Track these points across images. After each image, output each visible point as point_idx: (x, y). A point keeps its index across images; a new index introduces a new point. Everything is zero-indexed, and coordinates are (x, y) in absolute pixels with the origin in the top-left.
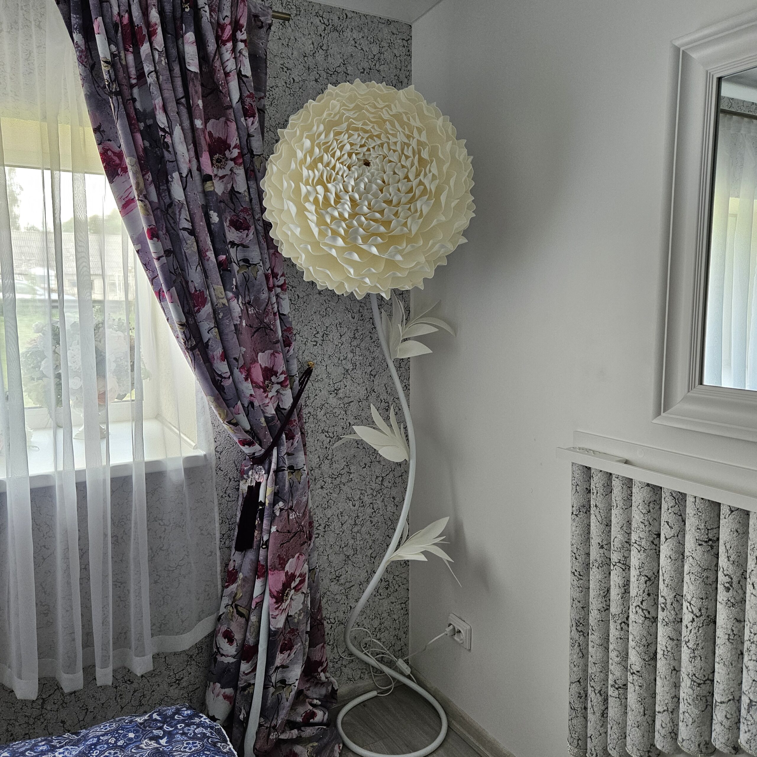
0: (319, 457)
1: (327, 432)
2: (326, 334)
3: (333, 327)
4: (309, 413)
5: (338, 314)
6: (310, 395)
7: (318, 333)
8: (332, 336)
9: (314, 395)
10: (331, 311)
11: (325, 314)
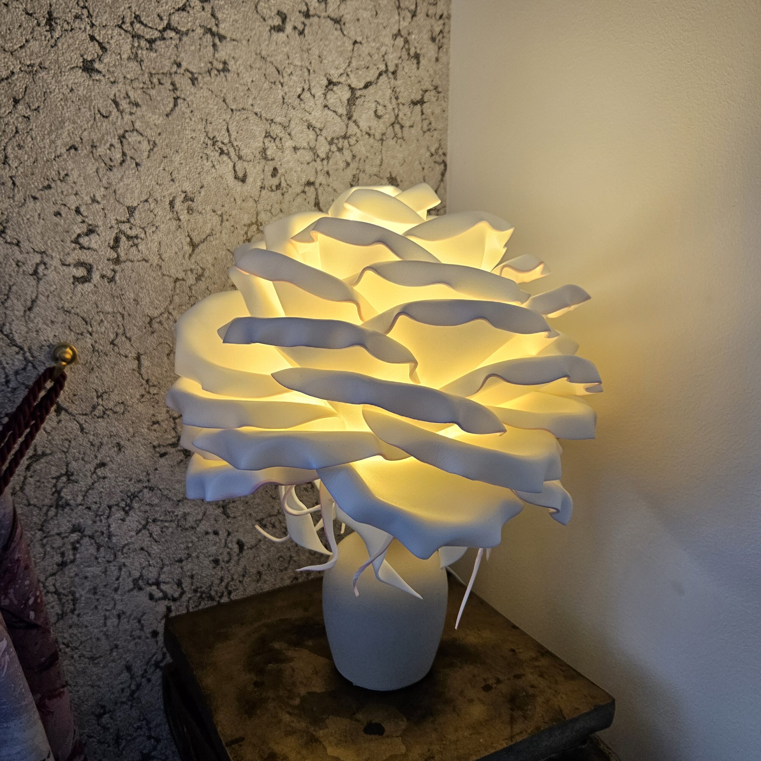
0: (128, 668)
1: (157, 584)
2: (129, 238)
3: (159, 211)
4: (76, 529)
5: (177, 158)
6: (74, 465)
7: (91, 231)
8: (154, 247)
9: (91, 466)
10: (145, 146)
11: (118, 156)
